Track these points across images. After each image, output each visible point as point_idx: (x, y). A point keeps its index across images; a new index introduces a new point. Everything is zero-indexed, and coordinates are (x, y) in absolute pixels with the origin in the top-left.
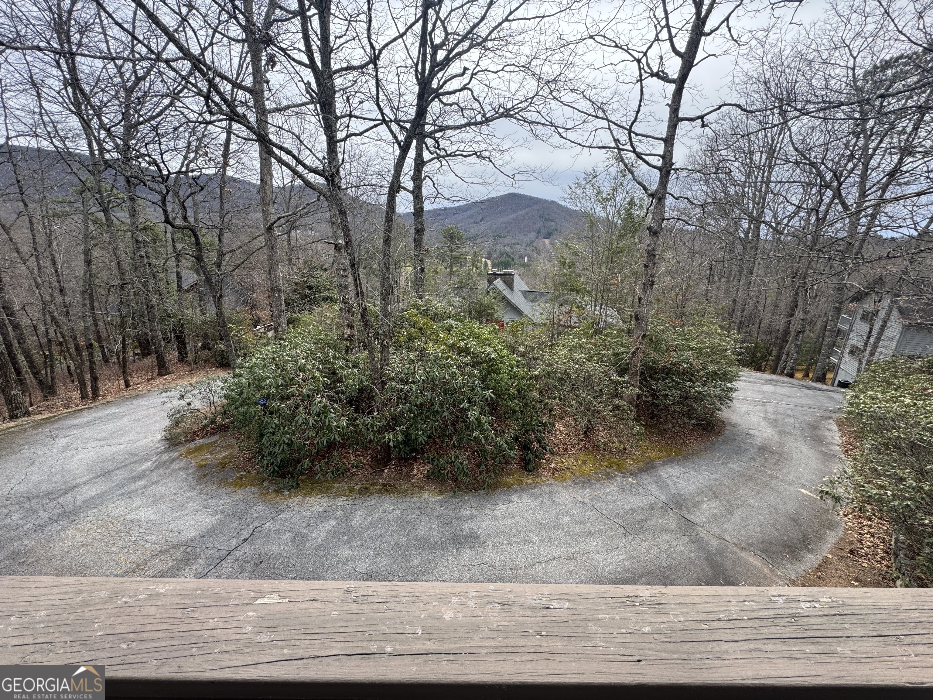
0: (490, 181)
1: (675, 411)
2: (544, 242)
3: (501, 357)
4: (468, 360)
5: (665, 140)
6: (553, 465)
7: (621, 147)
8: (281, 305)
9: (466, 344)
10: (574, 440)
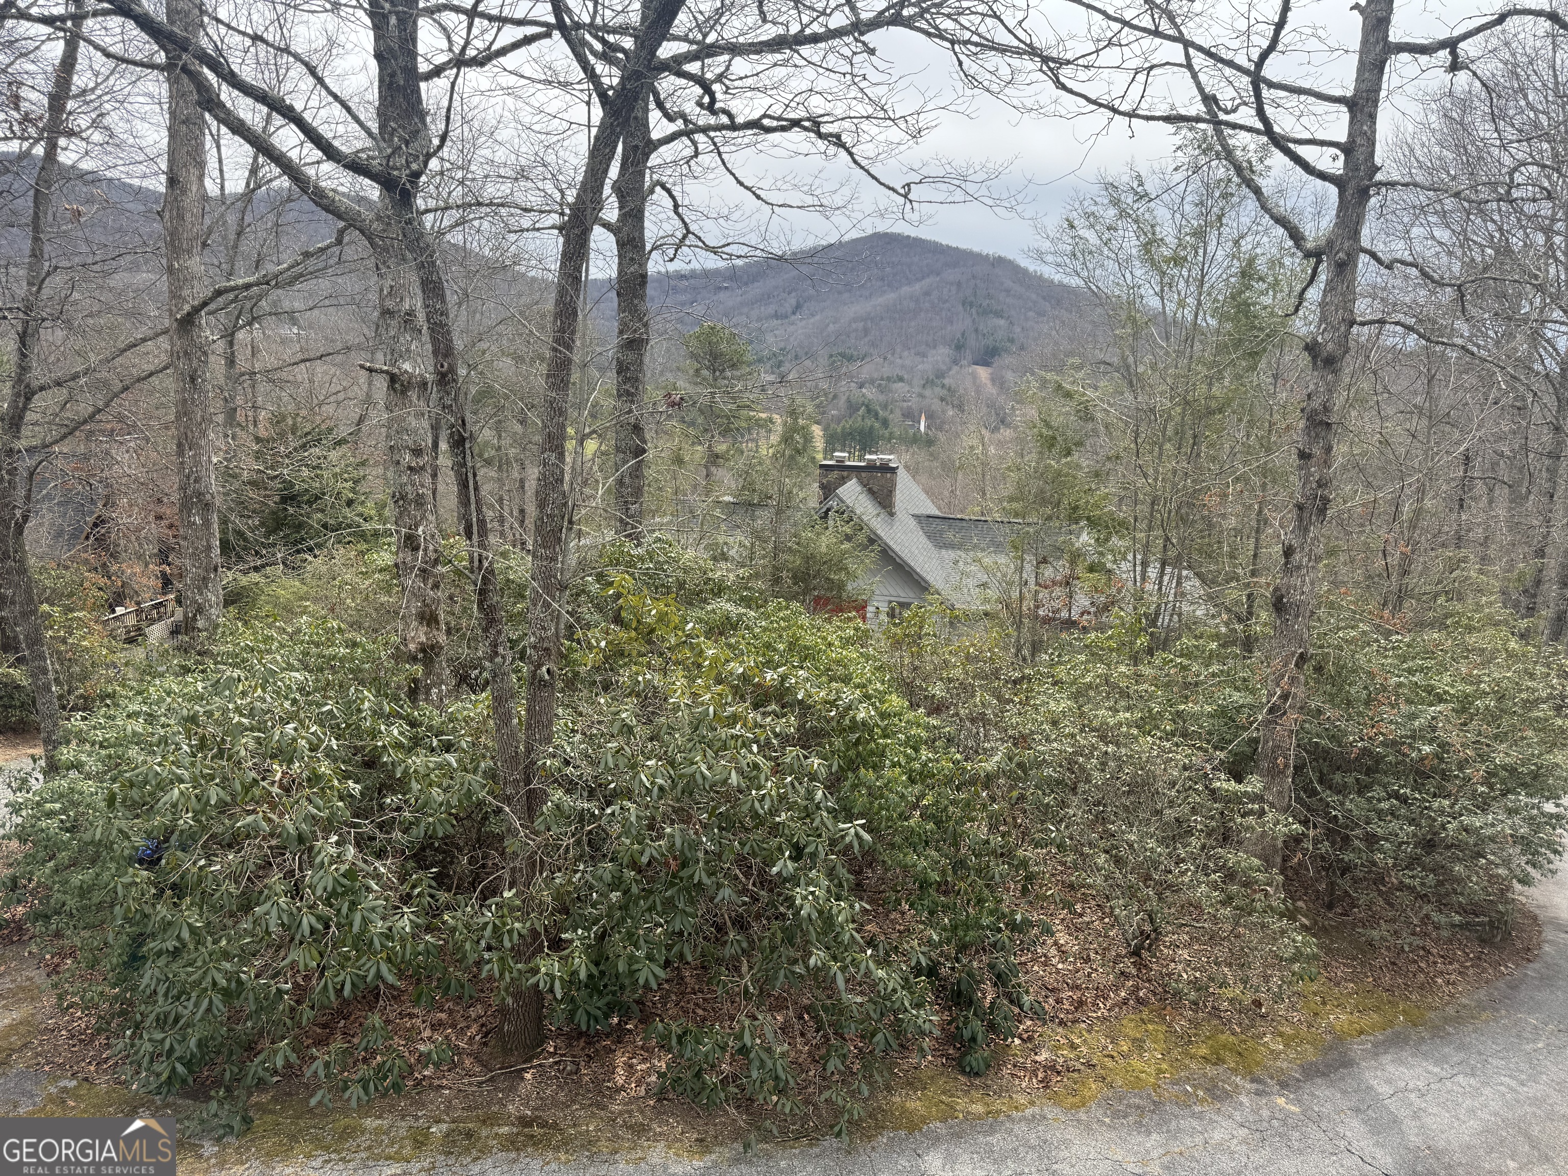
0: (838, 201)
1: (1402, 887)
2: (974, 376)
3: (883, 715)
4: (790, 724)
5: (1351, 103)
6: (1043, 1056)
7: (1222, 116)
8: (209, 548)
9: (783, 678)
10: (1103, 976)
